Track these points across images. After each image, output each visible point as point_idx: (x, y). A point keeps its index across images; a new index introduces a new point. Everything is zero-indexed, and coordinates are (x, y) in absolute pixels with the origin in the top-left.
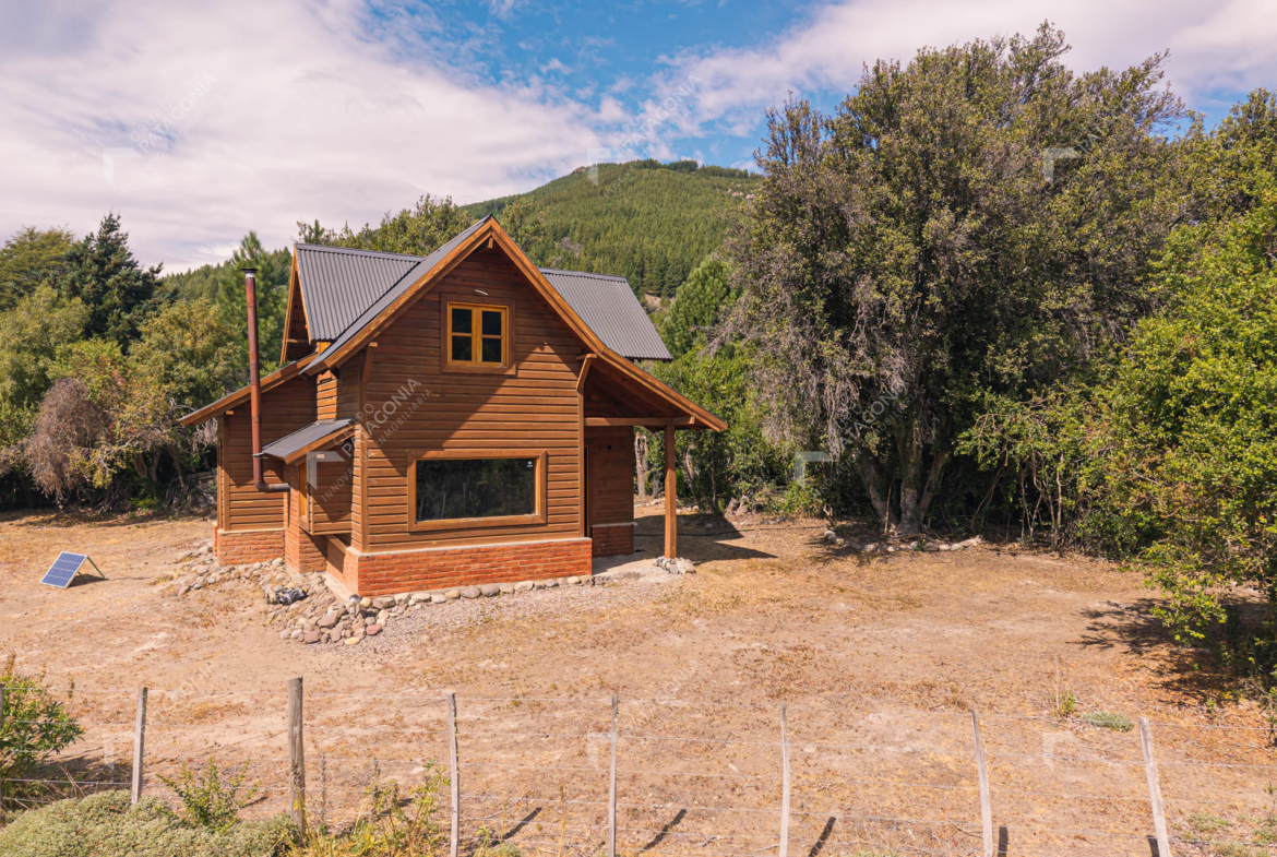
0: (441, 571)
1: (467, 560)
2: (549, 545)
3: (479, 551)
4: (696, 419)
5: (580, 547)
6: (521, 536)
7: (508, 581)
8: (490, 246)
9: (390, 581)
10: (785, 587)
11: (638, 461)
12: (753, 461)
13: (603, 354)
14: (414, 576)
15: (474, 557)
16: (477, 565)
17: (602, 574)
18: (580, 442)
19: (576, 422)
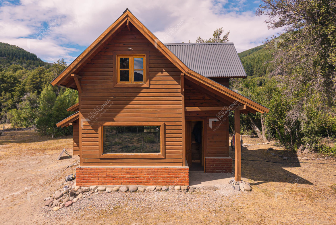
0: (112, 177)
1: (124, 173)
2: (165, 169)
3: (130, 169)
4: (247, 107)
5: (182, 171)
6: (153, 163)
7: (144, 184)
8: (127, 24)
9: (89, 179)
10: (303, 214)
11: (262, 125)
12: (312, 128)
13: (188, 73)
14: (100, 178)
15: (128, 172)
16: (129, 176)
17: (195, 186)
18: (183, 119)
19: (180, 109)
